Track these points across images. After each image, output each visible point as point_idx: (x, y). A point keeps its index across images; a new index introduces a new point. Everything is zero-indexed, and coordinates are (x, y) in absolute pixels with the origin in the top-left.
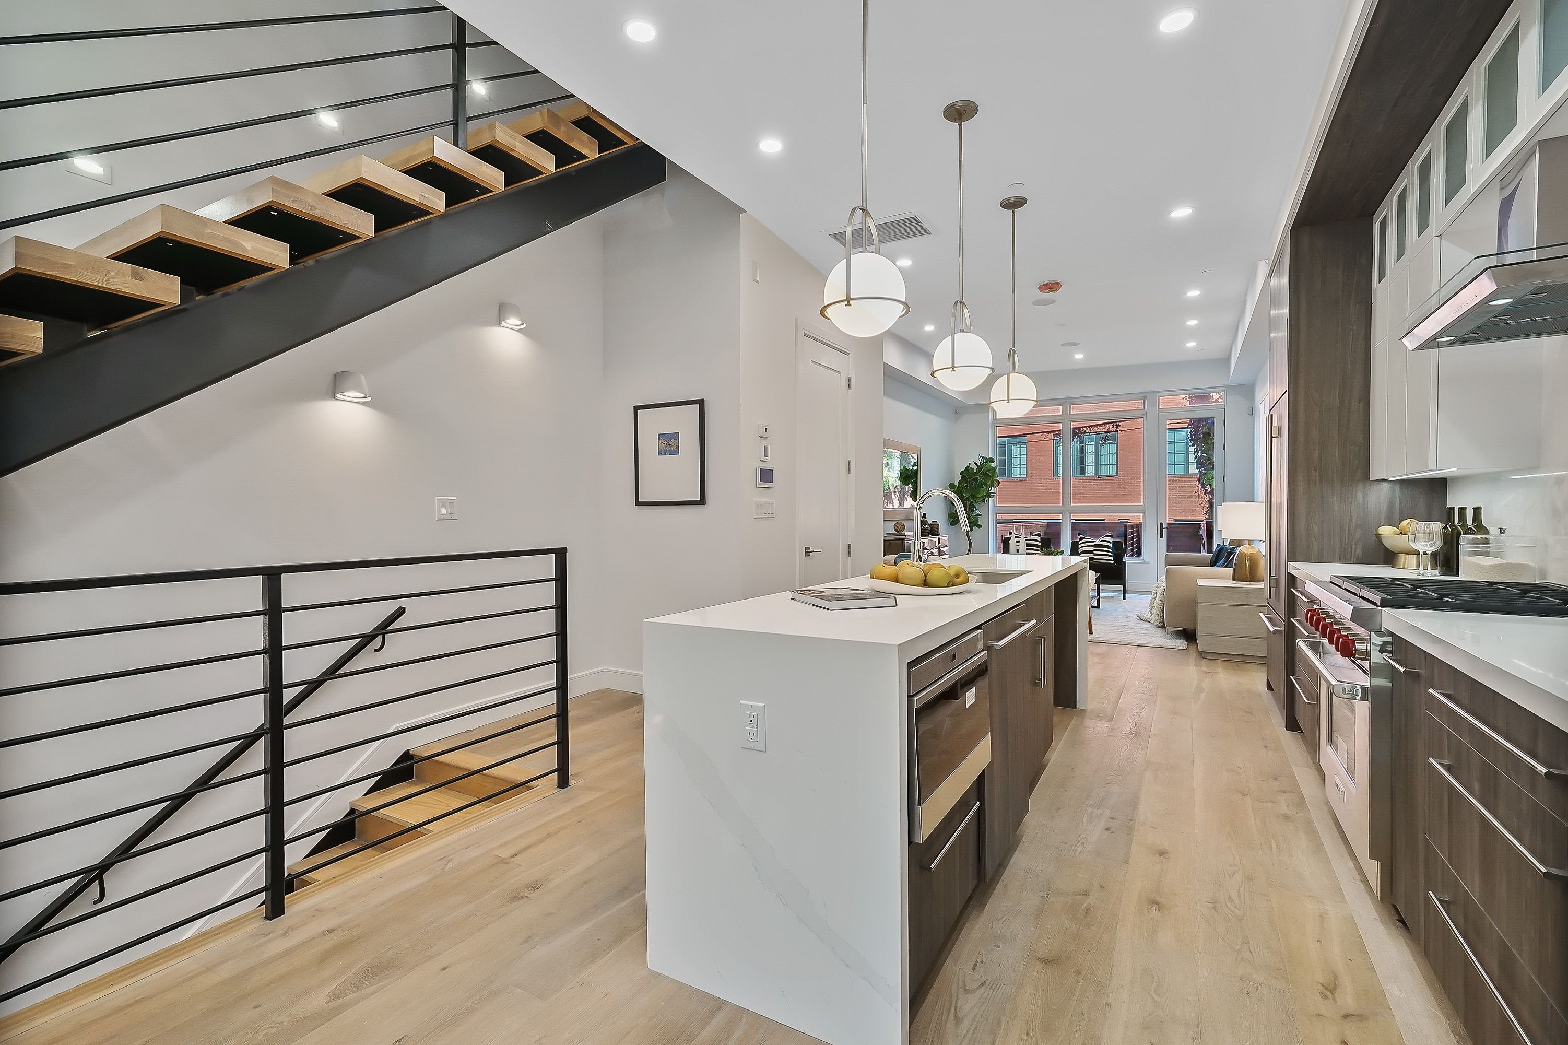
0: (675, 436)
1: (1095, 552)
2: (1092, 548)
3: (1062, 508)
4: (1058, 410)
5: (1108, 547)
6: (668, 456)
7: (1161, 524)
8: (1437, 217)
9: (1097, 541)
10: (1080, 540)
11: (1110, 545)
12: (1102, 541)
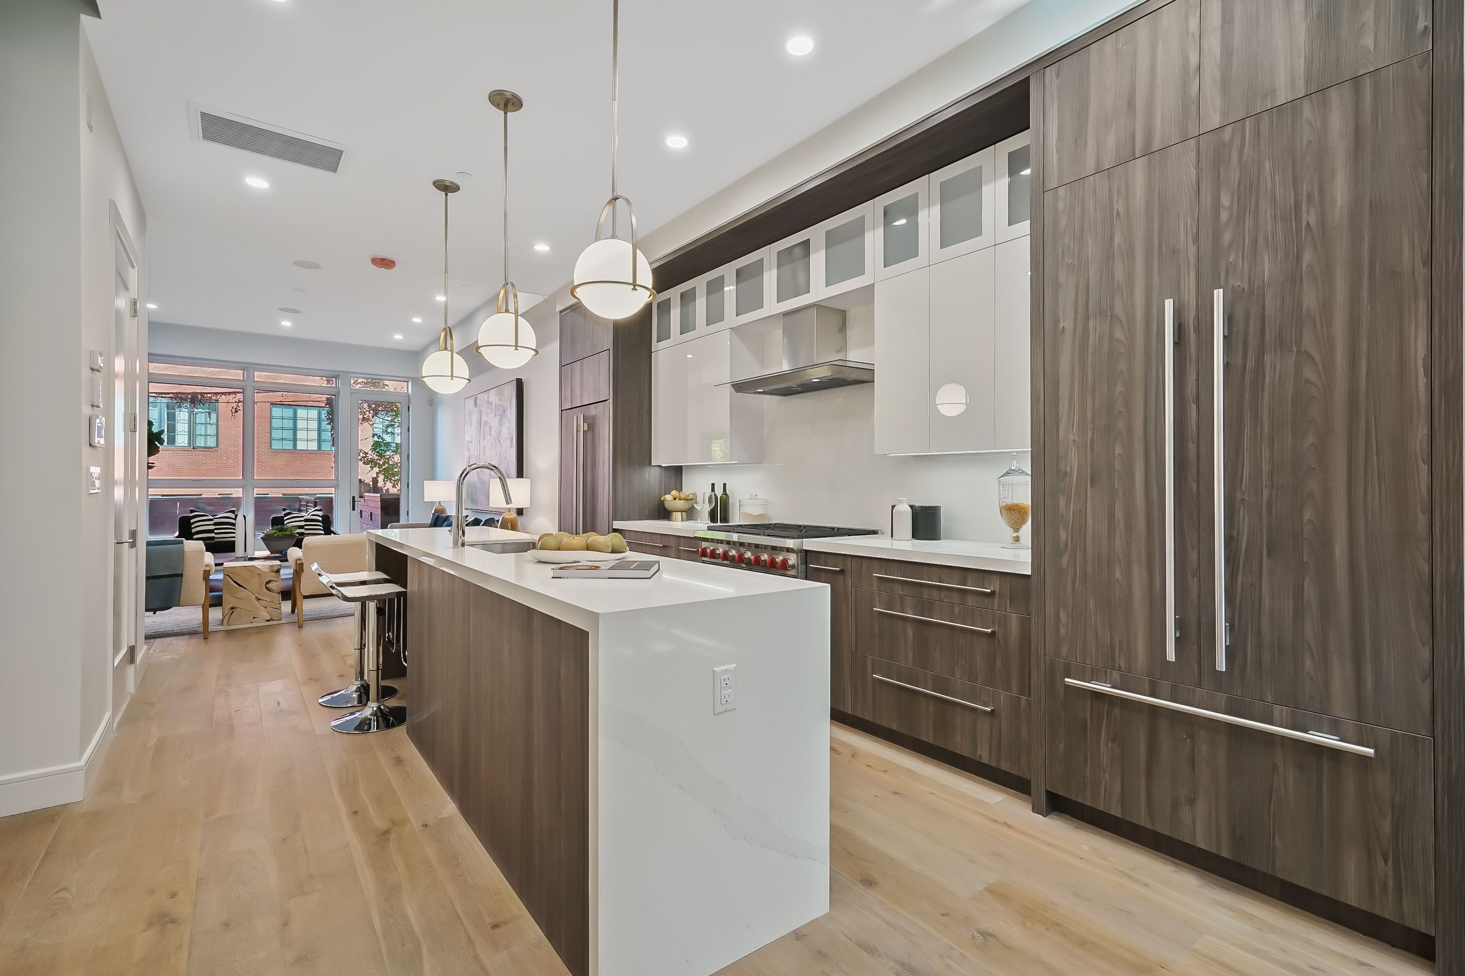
2: (303, 523)
5: (319, 521)
7: (354, 497)
8: (731, 318)
9: (306, 516)
10: (286, 515)
11: (321, 519)
12: (313, 515)
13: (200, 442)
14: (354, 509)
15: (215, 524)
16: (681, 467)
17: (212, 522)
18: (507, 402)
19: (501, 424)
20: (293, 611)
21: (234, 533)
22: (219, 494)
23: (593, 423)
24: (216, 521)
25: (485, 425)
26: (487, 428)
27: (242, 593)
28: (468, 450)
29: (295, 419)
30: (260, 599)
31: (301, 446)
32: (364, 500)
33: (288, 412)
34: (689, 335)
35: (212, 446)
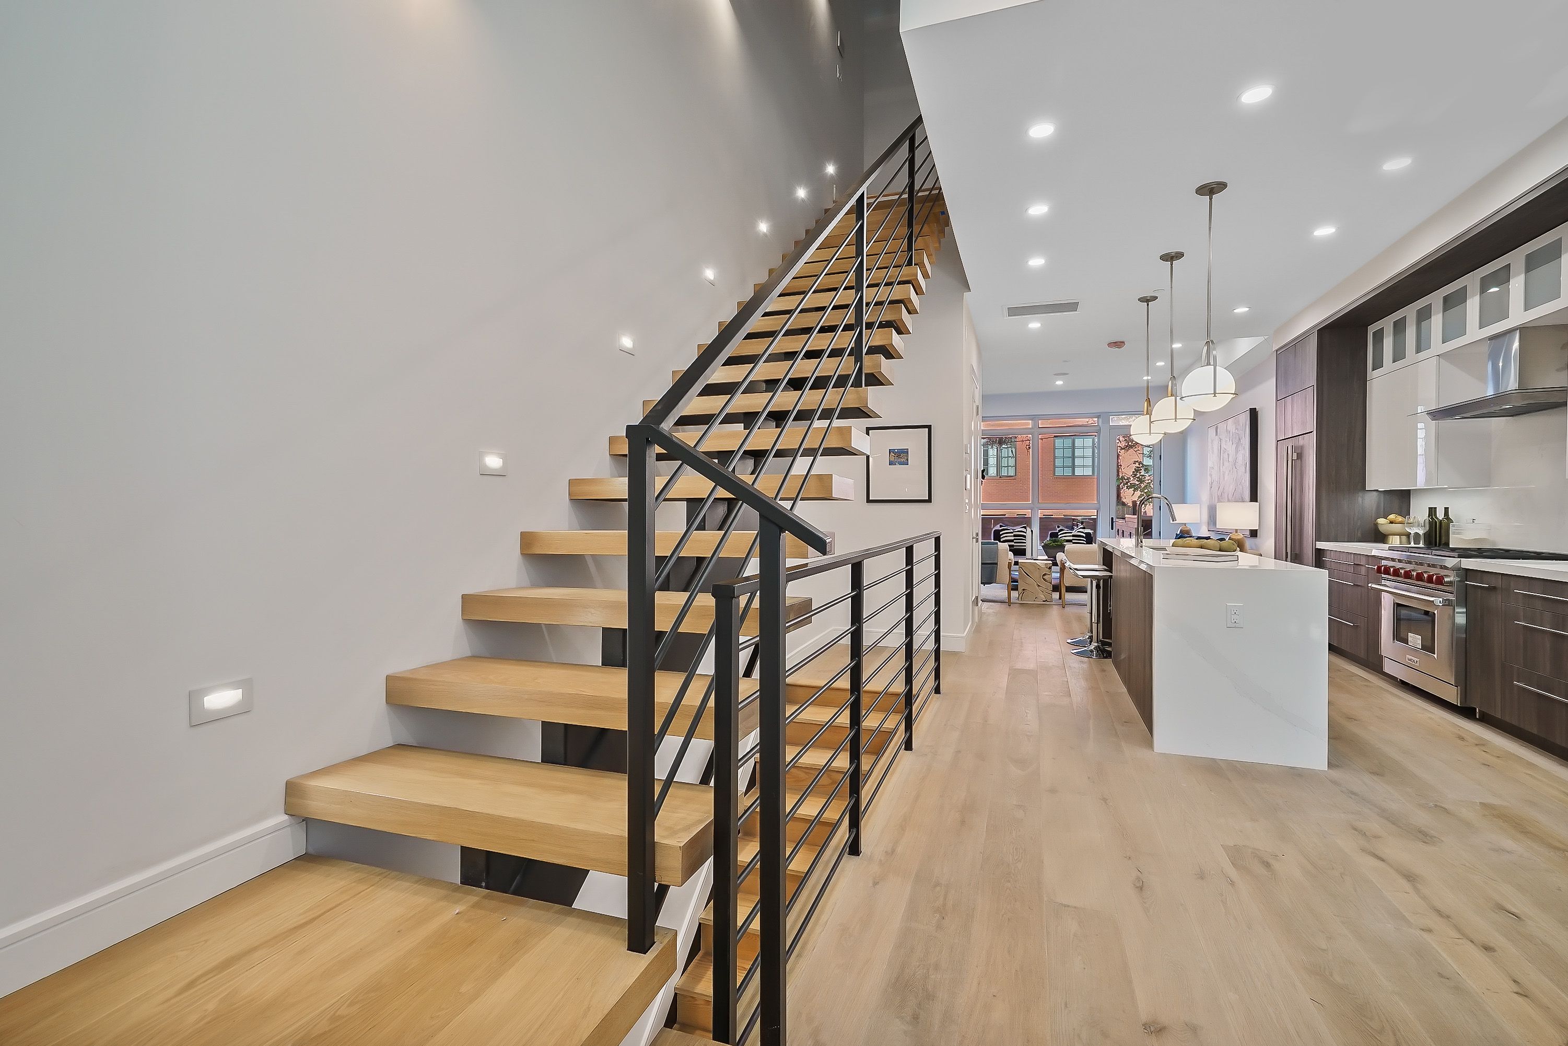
0: (906, 452)
1: (1073, 541)
2: (1071, 538)
3: (1032, 505)
4: (1028, 424)
5: (1083, 537)
6: (898, 466)
7: (1112, 518)
8: (1437, 345)
9: (1074, 533)
10: (1060, 531)
11: (1084, 535)
12: (1078, 532)
13: (1004, 472)
14: (1112, 529)
15: (1014, 536)
16: (1409, 490)
17: (1012, 535)
18: (1242, 430)
19: (1237, 451)
20: (1060, 598)
21: (1025, 543)
22: (1018, 515)
23: (1301, 453)
24: (1014, 533)
25: (1224, 452)
26: (1226, 456)
27: (1030, 580)
28: (1211, 475)
29: (1073, 448)
30: (1039, 586)
31: (1078, 472)
32: (1126, 521)
33: (1068, 442)
34: (1400, 363)
35: (1012, 475)
